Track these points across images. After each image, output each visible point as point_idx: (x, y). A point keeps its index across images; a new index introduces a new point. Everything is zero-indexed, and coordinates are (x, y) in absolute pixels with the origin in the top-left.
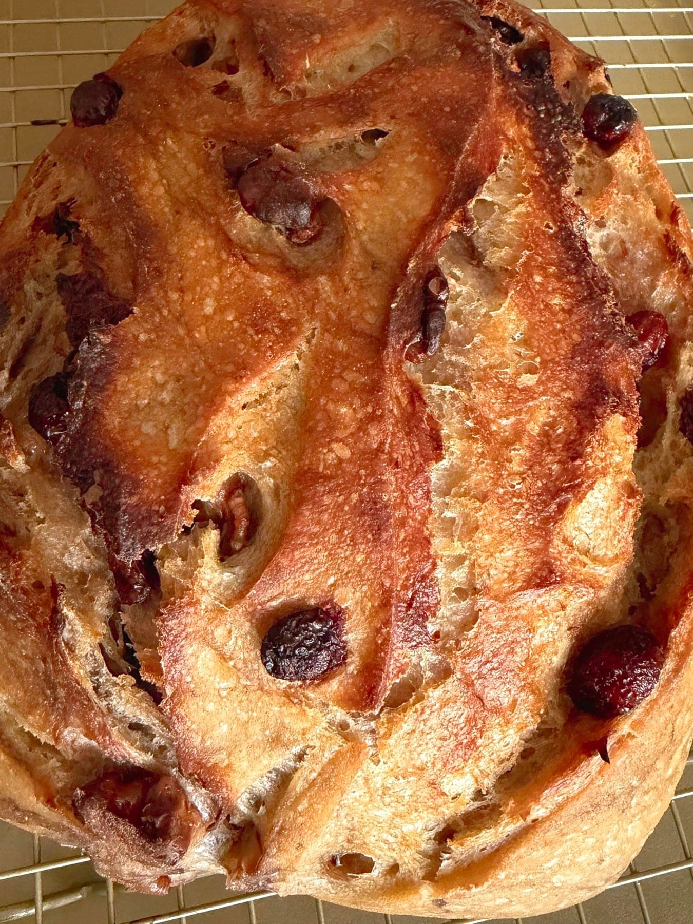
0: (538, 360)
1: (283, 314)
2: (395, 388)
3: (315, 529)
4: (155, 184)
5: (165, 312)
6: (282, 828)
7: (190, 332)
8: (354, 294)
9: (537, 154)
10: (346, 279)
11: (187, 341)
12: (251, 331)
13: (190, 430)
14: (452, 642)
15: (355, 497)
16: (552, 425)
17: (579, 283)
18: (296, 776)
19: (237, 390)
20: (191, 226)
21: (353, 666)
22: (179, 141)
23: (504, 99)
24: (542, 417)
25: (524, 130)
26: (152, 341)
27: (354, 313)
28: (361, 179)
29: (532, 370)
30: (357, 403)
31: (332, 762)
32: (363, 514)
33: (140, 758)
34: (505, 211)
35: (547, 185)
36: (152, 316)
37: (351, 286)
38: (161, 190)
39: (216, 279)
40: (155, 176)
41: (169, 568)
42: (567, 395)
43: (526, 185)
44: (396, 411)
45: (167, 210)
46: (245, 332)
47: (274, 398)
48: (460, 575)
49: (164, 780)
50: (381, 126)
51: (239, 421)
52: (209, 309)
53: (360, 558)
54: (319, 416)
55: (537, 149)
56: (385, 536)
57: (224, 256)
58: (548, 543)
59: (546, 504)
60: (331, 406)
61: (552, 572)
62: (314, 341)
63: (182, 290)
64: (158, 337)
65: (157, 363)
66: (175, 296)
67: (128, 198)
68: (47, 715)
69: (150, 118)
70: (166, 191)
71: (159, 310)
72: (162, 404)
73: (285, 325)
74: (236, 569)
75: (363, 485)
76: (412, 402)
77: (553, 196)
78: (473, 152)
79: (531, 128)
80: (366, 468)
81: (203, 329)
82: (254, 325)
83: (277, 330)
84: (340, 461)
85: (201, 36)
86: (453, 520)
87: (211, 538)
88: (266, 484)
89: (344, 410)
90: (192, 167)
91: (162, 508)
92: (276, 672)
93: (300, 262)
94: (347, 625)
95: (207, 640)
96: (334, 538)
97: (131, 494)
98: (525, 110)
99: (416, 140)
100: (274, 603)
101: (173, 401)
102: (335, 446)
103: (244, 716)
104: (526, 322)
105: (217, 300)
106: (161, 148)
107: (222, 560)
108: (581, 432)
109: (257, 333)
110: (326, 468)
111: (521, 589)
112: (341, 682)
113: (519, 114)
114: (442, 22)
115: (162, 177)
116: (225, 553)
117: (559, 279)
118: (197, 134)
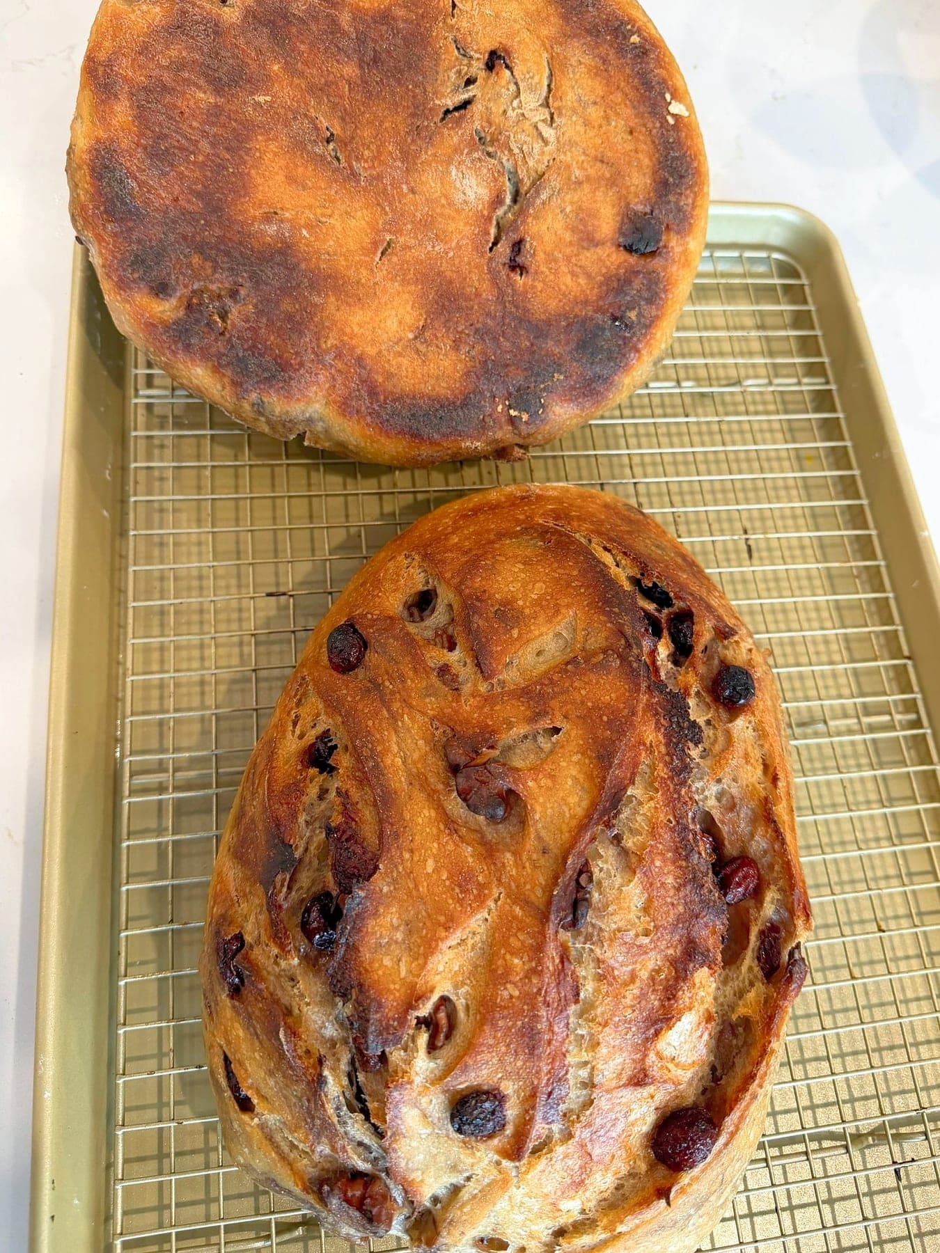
0: (652, 924)
1: (480, 878)
2: (552, 951)
3: (491, 1042)
4: (395, 756)
5: (401, 869)
6: (452, 1220)
7: (416, 886)
8: (529, 871)
9: (667, 758)
10: (524, 857)
11: (414, 893)
12: (457, 890)
13: (413, 965)
14: (575, 1117)
15: (519, 1023)
16: (658, 971)
17: (687, 867)
18: (464, 1190)
19: (447, 937)
20: (420, 796)
21: (509, 1130)
22: (412, 718)
23: (649, 706)
24: (651, 965)
25: (661, 737)
26: (391, 892)
27: (528, 887)
28: (540, 776)
29: (646, 933)
30: (526, 958)
31: (489, 1185)
32: (523, 1036)
33: (363, 1166)
34: (640, 803)
35: (672, 786)
36: (392, 872)
37: (527, 864)
38: (399, 761)
39: (435, 845)
40: (395, 748)
41: (396, 1056)
42: (670, 951)
43: (656, 785)
44: (551, 968)
45: (403, 779)
46: (453, 889)
47: (470, 942)
48: (584, 1073)
49: (378, 1183)
50: (558, 725)
51: (446, 959)
52: (430, 869)
53: (519, 1064)
54: (500, 962)
55: (668, 754)
56: (536, 1052)
57: (442, 827)
58: (645, 1056)
59: (648, 1029)
60: (508, 957)
61: (646, 1076)
62: (499, 903)
63: (412, 851)
64: (395, 889)
65: (394, 910)
66: (407, 856)
67: (377, 766)
68: (307, 1135)
69: (393, 693)
70: (403, 763)
71: (396, 866)
72: (396, 942)
73: (481, 887)
74: (438, 1061)
75: (525, 1017)
76: (562, 962)
77: (675, 796)
78: (620, 766)
79: (665, 736)
80: (528, 1004)
81: (425, 884)
82: (460, 886)
83: (475, 891)
84: (511, 997)
85: (426, 588)
86: (583, 1036)
87: (423, 1038)
88: (460, 1003)
89: (516, 961)
90: (421, 742)
91: (396, 1023)
92: (459, 1131)
93: (493, 837)
94: (507, 1105)
95: (416, 1105)
96: (504, 1049)
97: (377, 1012)
98: (662, 720)
99: (581, 742)
100: (462, 1086)
101: (404, 940)
102: (509, 986)
103: (435, 1151)
104: (646, 895)
105: (436, 862)
106: (400, 724)
107: (429, 1053)
108: (677, 979)
109: (461, 892)
110: (501, 1000)
111: (625, 1086)
112: (500, 1141)
113: (658, 722)
114: (609, 625)
115: (400, 749)
116: (432, 1047)
117: (674, 862)
118: (424, 714)
